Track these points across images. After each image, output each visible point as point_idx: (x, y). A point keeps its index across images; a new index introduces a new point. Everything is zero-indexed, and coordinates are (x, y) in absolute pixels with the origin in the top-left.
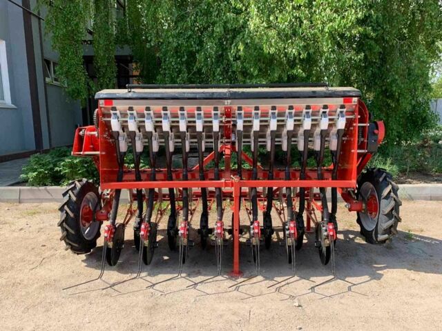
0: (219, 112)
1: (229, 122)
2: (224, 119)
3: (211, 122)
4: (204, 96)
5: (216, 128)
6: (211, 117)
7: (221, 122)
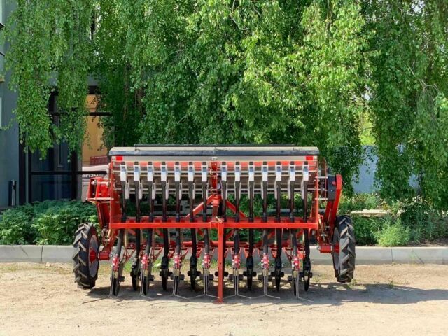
0: (207, 166)
1: (215, 174)
2: (211, 172)
3: (200, 174)
4: (195, 153)
5: (204, 179)
6: (200, 170)
7: (209, 174)
